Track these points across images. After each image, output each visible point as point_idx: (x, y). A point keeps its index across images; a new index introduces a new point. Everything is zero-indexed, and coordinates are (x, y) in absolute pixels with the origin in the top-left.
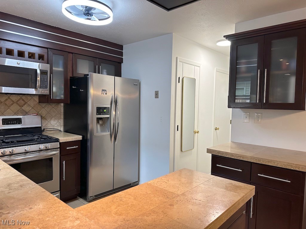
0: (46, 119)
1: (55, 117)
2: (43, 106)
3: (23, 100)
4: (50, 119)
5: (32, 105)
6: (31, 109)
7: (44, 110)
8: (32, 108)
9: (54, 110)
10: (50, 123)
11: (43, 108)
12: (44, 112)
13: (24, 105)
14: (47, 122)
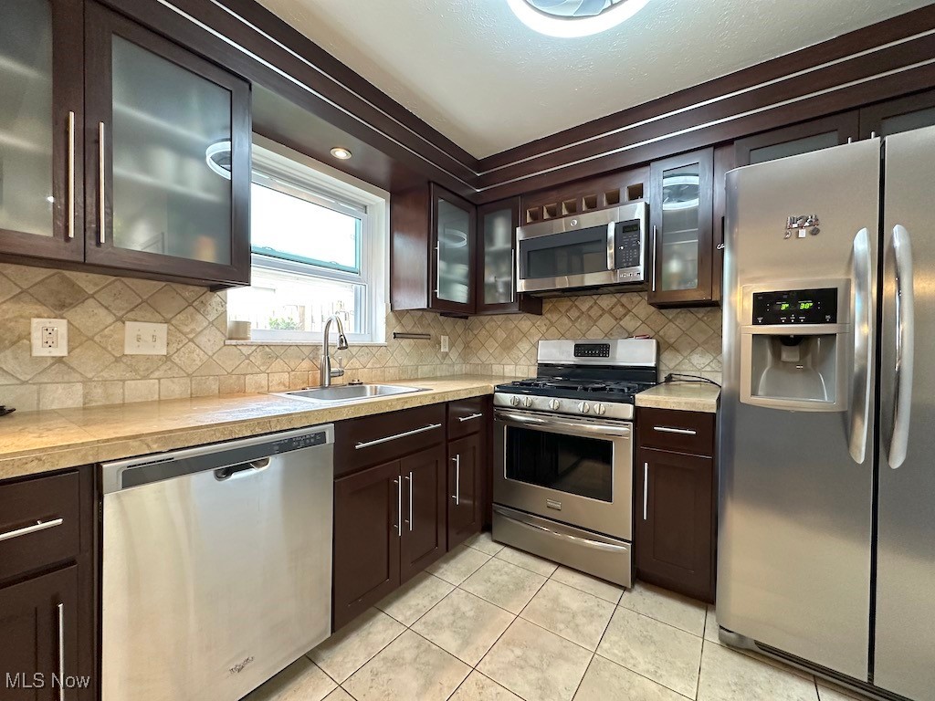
0: (678, 351)
1: (706, 346)
2: (671, 317)
3: (623, 305)
4: (689, 351)
5: (642, 316)
6: (639, 324)
7: (674, 326)
8: (643, 322)
9: (703, 324)
10: (689, 360)
11: (670, 321)
12: (671, 332)
13: (625, 315)
14: (680, 358)
